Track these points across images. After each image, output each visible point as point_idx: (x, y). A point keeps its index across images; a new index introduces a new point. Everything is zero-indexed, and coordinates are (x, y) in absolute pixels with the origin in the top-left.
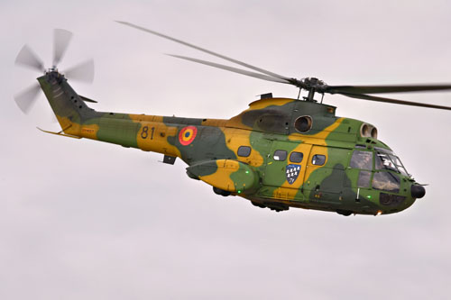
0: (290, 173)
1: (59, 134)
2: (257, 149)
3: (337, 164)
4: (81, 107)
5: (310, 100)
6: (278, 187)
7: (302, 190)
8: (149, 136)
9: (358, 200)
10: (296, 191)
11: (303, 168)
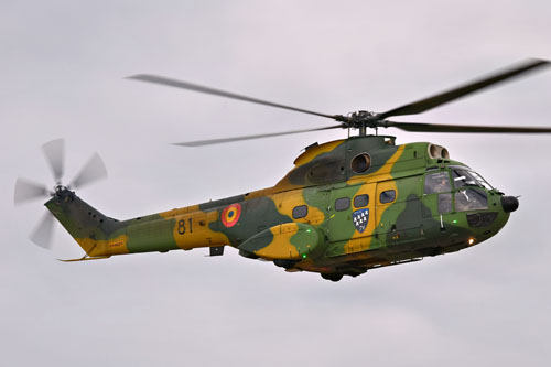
0: (358, 220)
1: (83, 259)
2: (314, 206)
3: (410, 196)
4: (102, 221)
5: (363, 136)
6: (348, 240)
7: (376, 236)
8: (188, 230)
9: (443, 229)
10: (370, 239)
11: (372, 210)
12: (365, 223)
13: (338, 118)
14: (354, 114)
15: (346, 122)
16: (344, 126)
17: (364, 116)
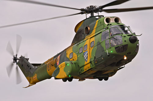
0: (85, 56)
1: (29, 86)
2: (74, 53)
3: (98, 42)
5: (92, 16)
6: (84, 66)
7: (91, 62)
8: (50, 69)
10: (90, 64)
11: (88, 51)
12: (87, 58)
13: (82, 10)
14: (88, 8)
15: (83, 11)
16: (82, 13)
17: (93, 8)
